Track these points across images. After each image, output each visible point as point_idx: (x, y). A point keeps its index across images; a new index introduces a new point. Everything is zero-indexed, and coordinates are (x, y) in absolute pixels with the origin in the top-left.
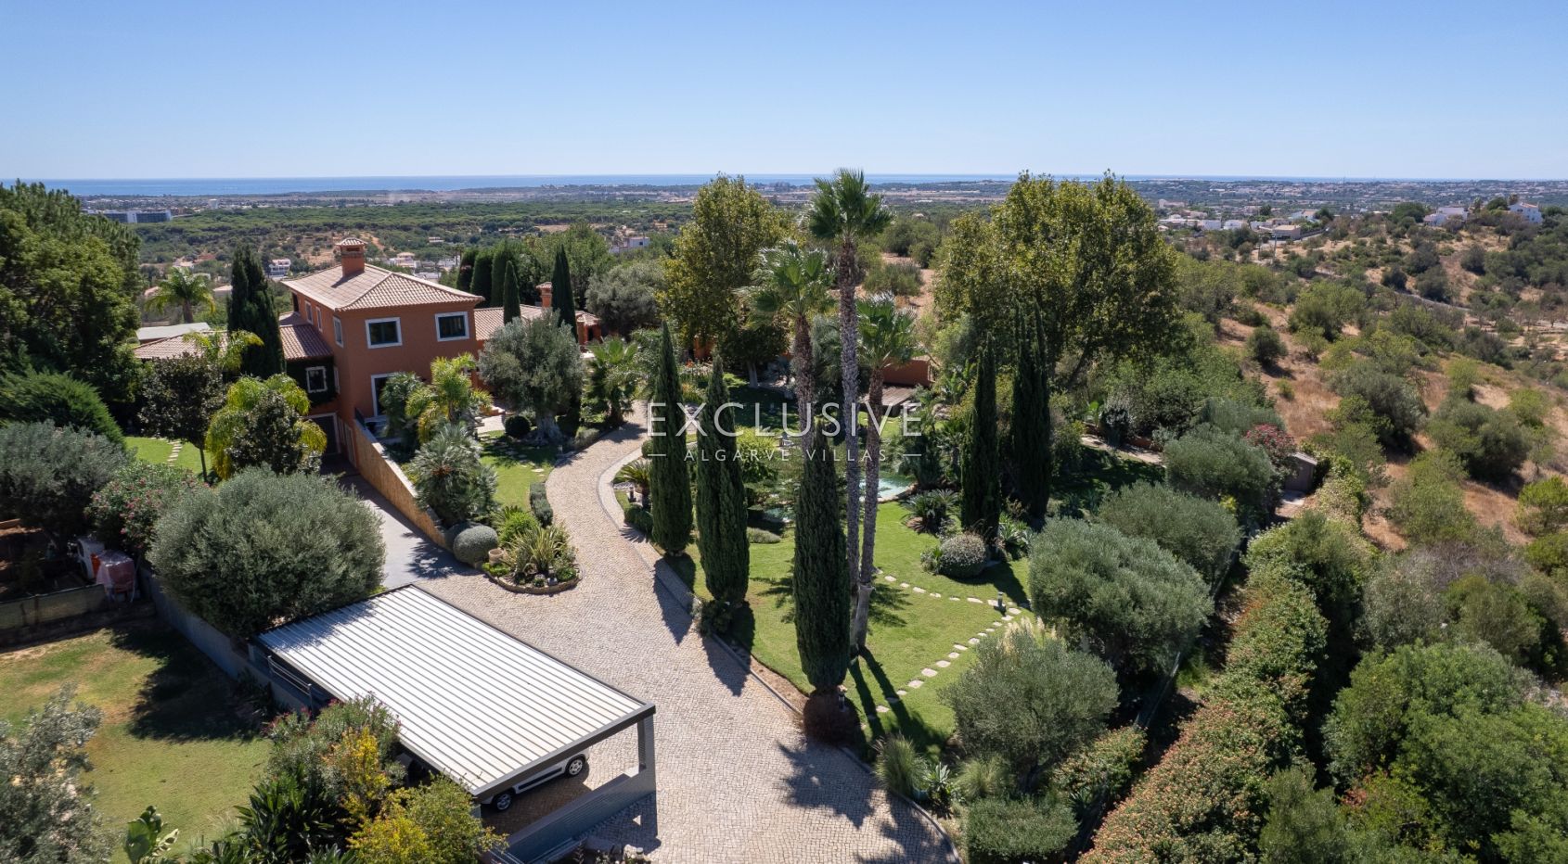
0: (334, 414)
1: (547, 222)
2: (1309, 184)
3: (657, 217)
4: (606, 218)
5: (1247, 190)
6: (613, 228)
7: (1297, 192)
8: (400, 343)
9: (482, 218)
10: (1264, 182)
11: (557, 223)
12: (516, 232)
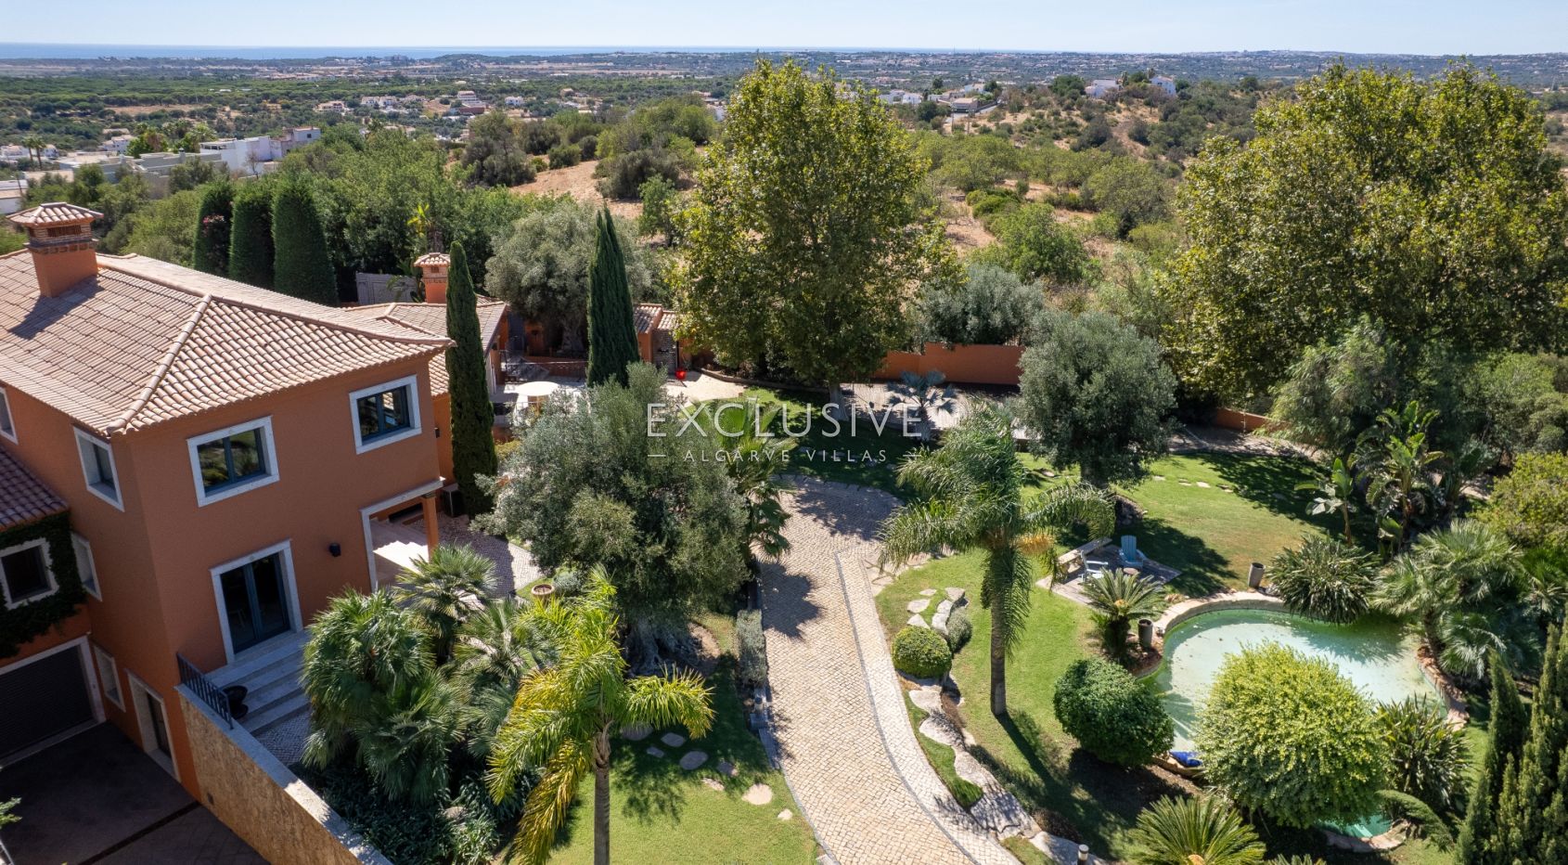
1: (122, 103)
2: (924, 55)
3: (266, 96)
4: (201, 98)
5: (871, 61)
6: (214, 110)
7: (916, 63)
8: (274, 476)
9: (28, 97)
10: (884, 53)
11: (136, 104)
12: (81, 115)
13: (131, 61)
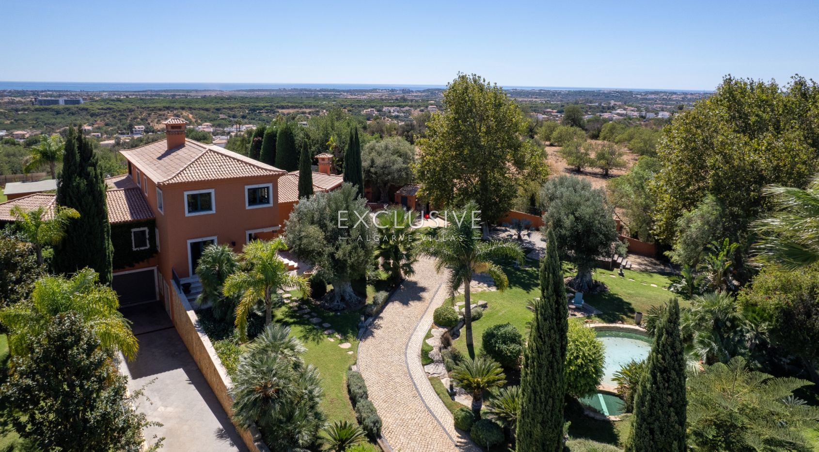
0: (155, 268)
1: (283, 108)
2: (685, 94)
3: (342, 106)
4: (314, 106)
5: (653, 96)
6: (319, 111)
7: (680, 98)
8: (214, 211)
9: (248, 105)
10: (661, 92)
11: (288, 108)
12: (266, 113)
13: (292, 90)
